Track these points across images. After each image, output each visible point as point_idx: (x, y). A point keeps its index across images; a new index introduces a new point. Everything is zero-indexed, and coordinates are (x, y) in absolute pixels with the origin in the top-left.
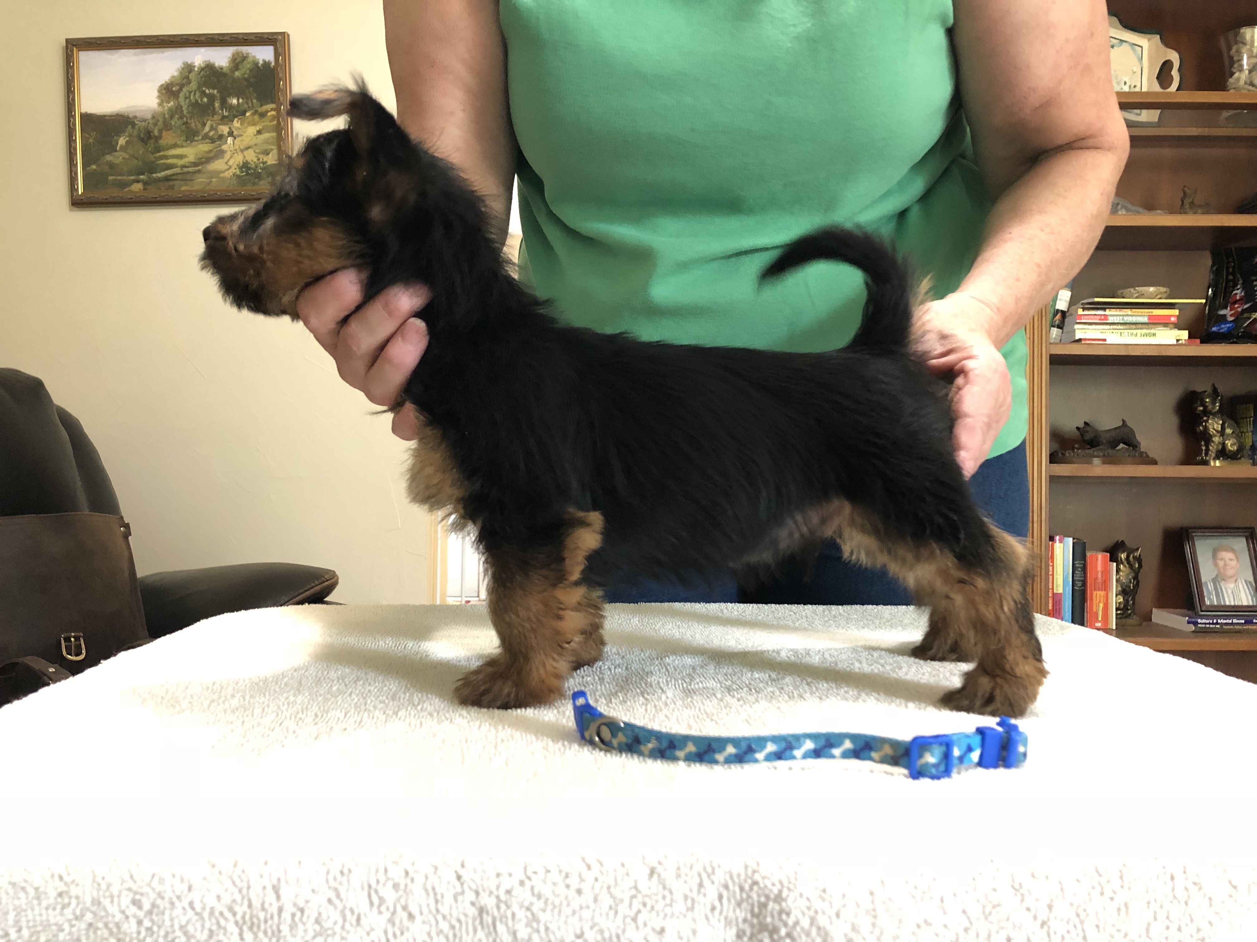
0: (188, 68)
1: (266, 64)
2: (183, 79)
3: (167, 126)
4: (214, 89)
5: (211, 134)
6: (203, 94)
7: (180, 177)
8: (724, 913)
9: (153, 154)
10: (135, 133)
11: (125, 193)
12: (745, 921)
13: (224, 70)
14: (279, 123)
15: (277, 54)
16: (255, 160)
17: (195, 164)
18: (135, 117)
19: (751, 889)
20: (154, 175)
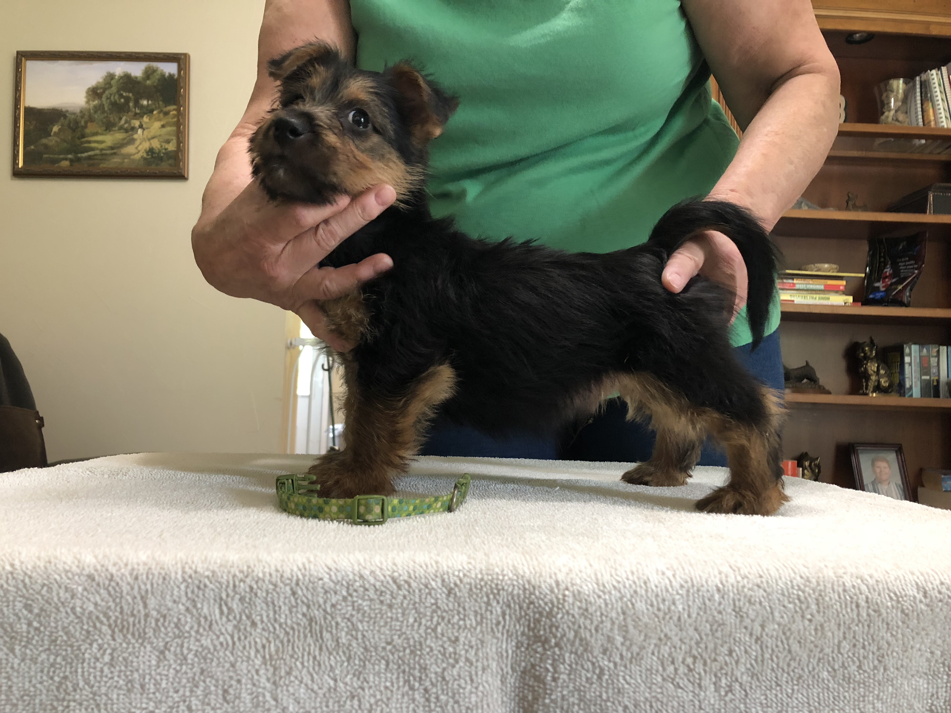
0: (111, 76)
1: (171, 76)
2: (106, 84)
3: (91, 119)
4: (129, 92)
5: (126, 126)
6: (121, 96)
7: (99, 157)
8: (507, 627)
9: (79, 138)
10: (67, 122)
11: (55, 168)
12: (523, 634)
13: (139, 79)
14: (178, 120)
15: (179, 70)
16: (159, 146)
17: (112, 148)
18: (67, 111)
19: (528, 608)
20: (79, 155)
